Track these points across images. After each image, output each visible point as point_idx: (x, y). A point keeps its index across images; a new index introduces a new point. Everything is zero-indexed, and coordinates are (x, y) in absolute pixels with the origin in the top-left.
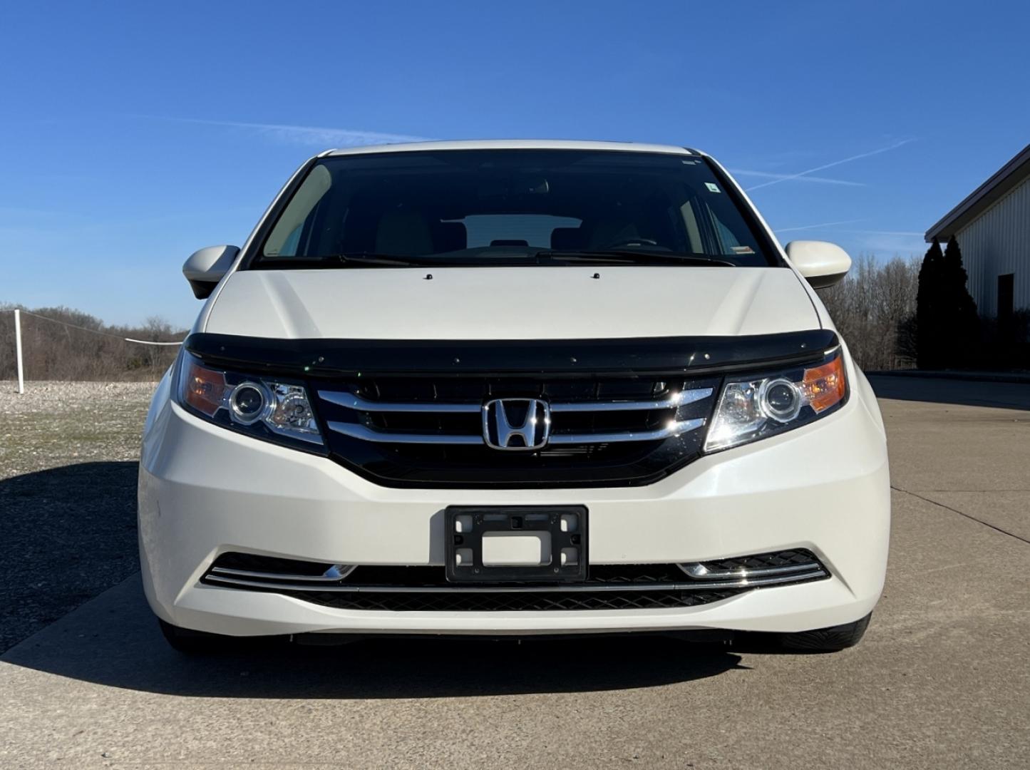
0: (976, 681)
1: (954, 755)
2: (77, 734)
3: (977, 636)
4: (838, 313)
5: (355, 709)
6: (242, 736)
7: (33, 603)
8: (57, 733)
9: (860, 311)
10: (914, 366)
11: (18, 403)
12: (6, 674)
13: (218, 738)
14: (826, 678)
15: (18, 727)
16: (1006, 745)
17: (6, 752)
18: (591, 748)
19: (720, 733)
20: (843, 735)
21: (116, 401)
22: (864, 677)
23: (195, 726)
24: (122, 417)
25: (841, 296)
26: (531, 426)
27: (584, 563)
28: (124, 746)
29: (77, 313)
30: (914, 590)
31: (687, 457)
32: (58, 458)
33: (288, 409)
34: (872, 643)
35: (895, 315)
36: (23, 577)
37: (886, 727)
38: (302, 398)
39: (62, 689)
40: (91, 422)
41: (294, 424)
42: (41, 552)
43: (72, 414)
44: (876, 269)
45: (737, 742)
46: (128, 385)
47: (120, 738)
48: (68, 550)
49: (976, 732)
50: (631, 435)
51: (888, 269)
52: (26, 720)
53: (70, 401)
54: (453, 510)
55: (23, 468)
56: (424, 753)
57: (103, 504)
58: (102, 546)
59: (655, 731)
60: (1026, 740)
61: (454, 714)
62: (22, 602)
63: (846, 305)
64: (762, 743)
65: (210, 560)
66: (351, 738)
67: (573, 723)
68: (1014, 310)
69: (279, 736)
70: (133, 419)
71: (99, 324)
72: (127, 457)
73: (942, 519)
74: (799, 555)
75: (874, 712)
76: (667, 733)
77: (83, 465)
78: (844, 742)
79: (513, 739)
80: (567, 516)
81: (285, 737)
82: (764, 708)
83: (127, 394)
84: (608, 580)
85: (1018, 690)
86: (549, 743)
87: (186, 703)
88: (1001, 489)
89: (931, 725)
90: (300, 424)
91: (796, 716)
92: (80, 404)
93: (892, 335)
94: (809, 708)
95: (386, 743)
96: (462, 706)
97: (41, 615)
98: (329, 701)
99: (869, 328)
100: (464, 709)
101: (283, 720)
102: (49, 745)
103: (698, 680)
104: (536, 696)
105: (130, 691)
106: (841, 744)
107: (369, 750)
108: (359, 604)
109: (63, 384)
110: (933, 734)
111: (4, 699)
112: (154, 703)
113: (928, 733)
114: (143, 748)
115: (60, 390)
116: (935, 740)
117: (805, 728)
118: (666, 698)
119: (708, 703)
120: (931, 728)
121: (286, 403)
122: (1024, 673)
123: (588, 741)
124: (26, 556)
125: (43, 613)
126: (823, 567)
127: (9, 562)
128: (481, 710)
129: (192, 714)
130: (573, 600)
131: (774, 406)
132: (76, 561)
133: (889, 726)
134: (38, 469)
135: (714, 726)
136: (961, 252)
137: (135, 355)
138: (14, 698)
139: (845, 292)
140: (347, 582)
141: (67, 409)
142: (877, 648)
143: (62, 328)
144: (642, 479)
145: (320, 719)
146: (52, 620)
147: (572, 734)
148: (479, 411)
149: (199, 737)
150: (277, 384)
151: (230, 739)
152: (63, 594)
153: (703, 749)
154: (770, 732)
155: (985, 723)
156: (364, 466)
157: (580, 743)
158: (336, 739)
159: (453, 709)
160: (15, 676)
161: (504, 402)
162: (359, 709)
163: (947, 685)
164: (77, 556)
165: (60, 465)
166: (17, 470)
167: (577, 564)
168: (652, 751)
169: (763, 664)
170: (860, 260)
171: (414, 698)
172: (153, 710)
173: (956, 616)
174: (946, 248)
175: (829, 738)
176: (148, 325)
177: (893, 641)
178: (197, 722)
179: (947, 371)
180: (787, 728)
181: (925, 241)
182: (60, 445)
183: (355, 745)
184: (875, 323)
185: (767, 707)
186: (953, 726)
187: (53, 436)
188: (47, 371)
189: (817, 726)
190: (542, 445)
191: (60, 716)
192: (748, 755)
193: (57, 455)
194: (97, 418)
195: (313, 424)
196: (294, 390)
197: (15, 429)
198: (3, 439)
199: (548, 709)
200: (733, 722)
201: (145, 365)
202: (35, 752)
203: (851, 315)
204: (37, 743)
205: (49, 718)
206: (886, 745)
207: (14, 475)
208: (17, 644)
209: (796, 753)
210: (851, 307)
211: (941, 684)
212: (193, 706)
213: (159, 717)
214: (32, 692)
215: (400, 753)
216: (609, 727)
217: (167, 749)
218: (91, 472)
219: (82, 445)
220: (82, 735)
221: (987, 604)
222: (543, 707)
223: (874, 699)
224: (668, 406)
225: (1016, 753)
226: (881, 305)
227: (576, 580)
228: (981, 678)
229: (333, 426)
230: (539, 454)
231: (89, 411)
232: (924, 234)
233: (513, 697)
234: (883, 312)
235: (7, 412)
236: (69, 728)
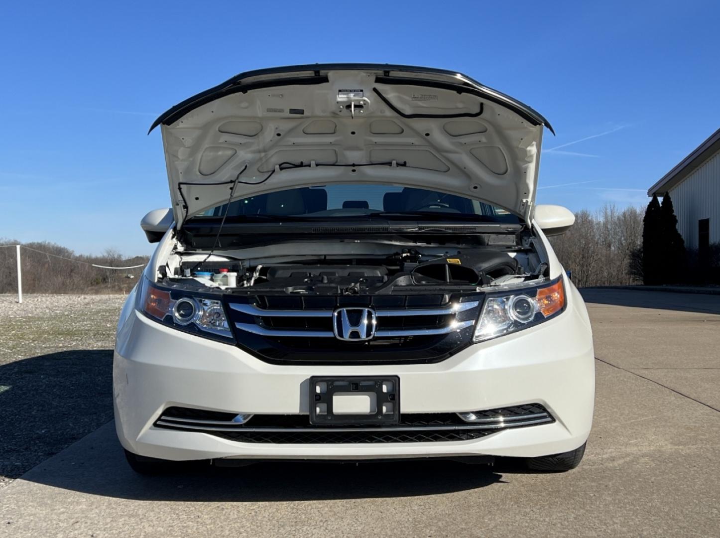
0: (651, 490)
1: (631, 534)
2: (74, 523)
3: (656, 462)
4: (590, 245)
5: (252, 508)
6: (180, 524)
7: (40, 442)
8: (62, 523)
9: (606, 244)
10: (641, 283)
11: (18, 310)
12: (25, 487)
13: (165, 525)
14: (556, 488)
15: (37, 519)
16: (665, 528)
17: (30, 535)
18: (402, 531)
19: (484, 522)
20: (563, 523)
21: (86, 308)
22: (580, 487)
23: (150, 519)
24: (91, 320)
25: (592, 234)
26: (364, 325)
27: (397, 413)
28: (105, 530)
29: (56, 246)
30: (620, 433)
31: (462, 345)
32: (49, 348)
33: (210, 315)
34: (588, 467)
35: (630, 247)
36: (31, 426)
37: (590, 518)
38: (219, 308)
39: (62, 496)
40: (69, 323)
41: (214, 324)
42: (42, 410)
43: (56, 317)
44: (616, 214)
45: (495, 527)
46: (94, 297)
47: (102, 526)
48: (61, 409)
49: (647, 521)
50: (427, 331)
51: (624, 214)
52: (41, 515)
53: (54, 308)
54: (314, 379)
55: (26, 354)
56: (296, 534)
57: (82, 378)
58: (83, 406)
59: (443, 520)
60: (678, 526)
61: (315, 510)
62: (32, 442)
63: (596, 239)
64: (510, 528)
65: (160, 412)
66: (249, 525)
67: (391, 516)
68: (710, 243)
69: (204, 524)
70: (98, 321)
71: (71, 253)
72: (96, 347)
73: (645, 388)
74: (534, 407)
75: (584, 509)
76: (451, 522)
77: (66, 352)
78: (562, 527)
79: (352, 526)
80: (386, 382)
81: (207, 525)
82: (514, 507)
83: (94, 303)
84: (413, 424)
85: (678, 495)
86: (375, 528)
87: (144, 504)
88: (687, 367)
89: (619, 516)
90: (217, 324)
91: (534, 512)
92: (61, 310)
93: (627, 261)
94: (543, 506)
95: (271, 528)
96: (321, 506)
97: (45, 450)
98: (235, 503)
99: (612, 256)
100: (321, 507)
101: (205, 515)
102: (57, 530)
103: (473, 490)
104: (368, 500)
105: (106, 497)
106: (560, 528)
107: (261, 532)
108: (255, 439)
109: (49, 296)
110: (620, 522)
111: (26, 502)
112: (123, 505)
113: (617, 521)
114: (117, 532)
115: (47, 300)
116: (621, 526)
117: (539, 518)
118: (452, 500)
119: (478, 504)
120: (619, 518)
121: (209, 311)
122: (683, 485)
123: (400, 526)
124: (33, 413)
125: (46, 449)
126: (550, 416)
127: (22, 417)
128: (332, 508)
129: (147, 511)
130: (390, 436)
131: (518, 312)
132: (66, 416)
133: (592, 517)
134: (36, 355)
135: (481, 518)
136: (673, 203)
137: (96, 275)
138: (32, 502)
139: (594, 230)
140: (247, 425)
141: (52, 314)
142: (591, 470)
143: (45, 256)
144: (434, 359)
145: (230, 514)
146: (53, 454)
147: (390, 523)
148: (331, 316)
149: (152, 525)
150: (203, 299)
151: (172, 526)
152: (59, 437)
153: (473, 531)
154: (517, 521)
155: (653, 515)
156: (258, 351)
157: (395, 528)
158: (239, 526)
159: (314, 508)
160: (32, 488)
161: (347, 311)
162: (254, 508)
163: (633, 492)
164: (66, 413)
165: (51, 353)
166: (21, 355)
167: (392, 413)
168: (440, 532)
169: (516, 480)
170: (605, 208)
171: (290, 501)
172: (122, 509)
173: (645, 449)
174: (662, 201)
175: (553, 525)
176: (106, 255)
177: (601, 466)
178: (150, 516)
179: (664, 286)
180: (527, 518)
181: (648, 196)
182: (49, 339)
183: (252, 530)
184: (616, 252)
185: (516, 506)
186: (633, 517)
187: (45, 333)
188: (34, 286)
189: (546, 517)
190: (371, 337)
191: (63, 513)
192: (501, 534)
193: (48, 346)
194: (73, 320)
195: (226, 324)
196: (214, 303)
197: (18, 328)
198: (10, 335)
199: (375, 508)
200: (493, 515)
201: (103, 282)
202: (48, 534)
203: (599, 246)
204: (49, 529)
205: (55, 514)
206: (589, 528)
207: (20, 359)
208: (31, 469)
209: (532, 533)
210: (599, 241)
211: (629, 492)
212: (148, 506)
213: (126, 513)
214: (43, 498)
215: (281, 534)
216: (414, 518)
217: (132, 532)
218: (72, 357)
219: (65, 339)
220: (78, 524)
221: (666, 442)
222: (373, 506)
223: (585, 500)
224: (450, 313)
225: (670, 533)
226: (620, 240)
227: (391, 423)
228: (656, 488)
229: (239, 326)
230: (369, 343)
231: (67, 315)
232: (647, 191)
233: (354, 500)
234: (622, 244)
235: (11, 316)
236: (69, 520)
